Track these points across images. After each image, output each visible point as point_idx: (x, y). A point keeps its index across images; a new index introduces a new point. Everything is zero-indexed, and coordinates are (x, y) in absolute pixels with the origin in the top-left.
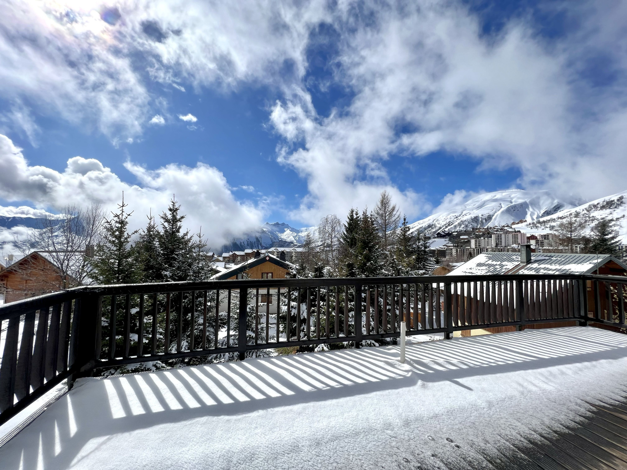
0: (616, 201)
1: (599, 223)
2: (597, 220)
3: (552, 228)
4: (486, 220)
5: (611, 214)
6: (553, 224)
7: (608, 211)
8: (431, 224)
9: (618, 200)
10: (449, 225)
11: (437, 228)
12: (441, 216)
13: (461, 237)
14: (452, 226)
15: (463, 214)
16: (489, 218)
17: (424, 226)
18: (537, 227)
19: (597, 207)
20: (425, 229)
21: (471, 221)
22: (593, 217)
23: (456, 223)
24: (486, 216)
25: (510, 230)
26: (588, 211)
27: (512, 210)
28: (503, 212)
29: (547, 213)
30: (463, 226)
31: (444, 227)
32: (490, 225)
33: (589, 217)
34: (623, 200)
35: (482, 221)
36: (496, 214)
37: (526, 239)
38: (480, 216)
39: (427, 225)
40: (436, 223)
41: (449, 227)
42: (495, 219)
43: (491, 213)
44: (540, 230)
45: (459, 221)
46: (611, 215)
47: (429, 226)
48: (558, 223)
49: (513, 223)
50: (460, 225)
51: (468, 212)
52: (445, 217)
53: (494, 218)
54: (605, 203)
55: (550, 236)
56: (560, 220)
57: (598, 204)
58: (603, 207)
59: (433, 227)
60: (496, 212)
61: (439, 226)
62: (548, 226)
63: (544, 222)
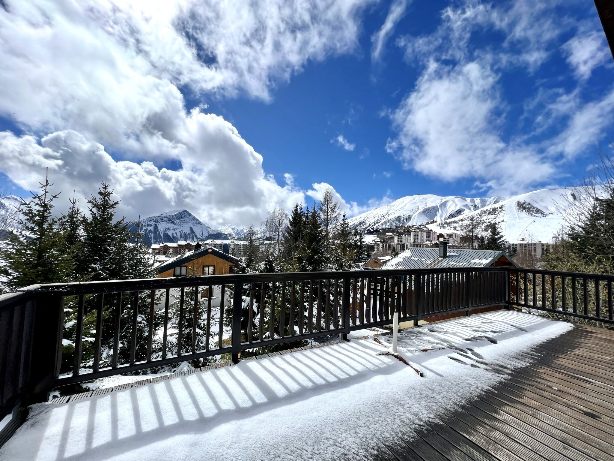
0: (498, 208)
1: (487, 225)
2: (486, 223)
3: (455, 228)
4: (406, 220)
5: (495, 218)
6: (456, 225)
7: (493, 216)
8: (362, 221)
9: (500, 208)
10: (377, 223)
11: (367, 225)
12: (371, 215)
13: (387, 234)
14: (380, 224)
15: (389, 213)
16: (409, 218)
17: (356, 223)
18: (444, 227)
19: (486, 213)
20: (357, 226)
21: (395, 220)
22: (483, 220)
23: (383, 221)
24: (406, 216)
25: (424, 229)
26: (480, 216)
27: (427, 212)
28: (420, 213)
29: (452, 216)
30: (388, 224)
31: (373, 224)
32: (410, 224)
33: (481, 221)
34: (503, 208)
35: (403, 221)
36: (414, 215)
37: (436, 236)
38: (402, 216)
39: (359, 222)
40: (367, 221)
41: (377, 225)
42: (414, 219)
43: (411, 214)
44: (447, 229)
45: (385, 220)
46: (495, 219)
47: (360, 223)
48: (460, 224)
49: (427, 223)
50: (385, 223)
51: (393, 212)
52: (374, 216)
53: (412, 218)
54: (491, 210)
55: (454, 235)
56: (461, 222)
57: (487, 210)
58: (490, 213)
59: (364, 224)
60: (414, 213)
61: (369, 223)
62: (452, 227)
63: (450, 223)
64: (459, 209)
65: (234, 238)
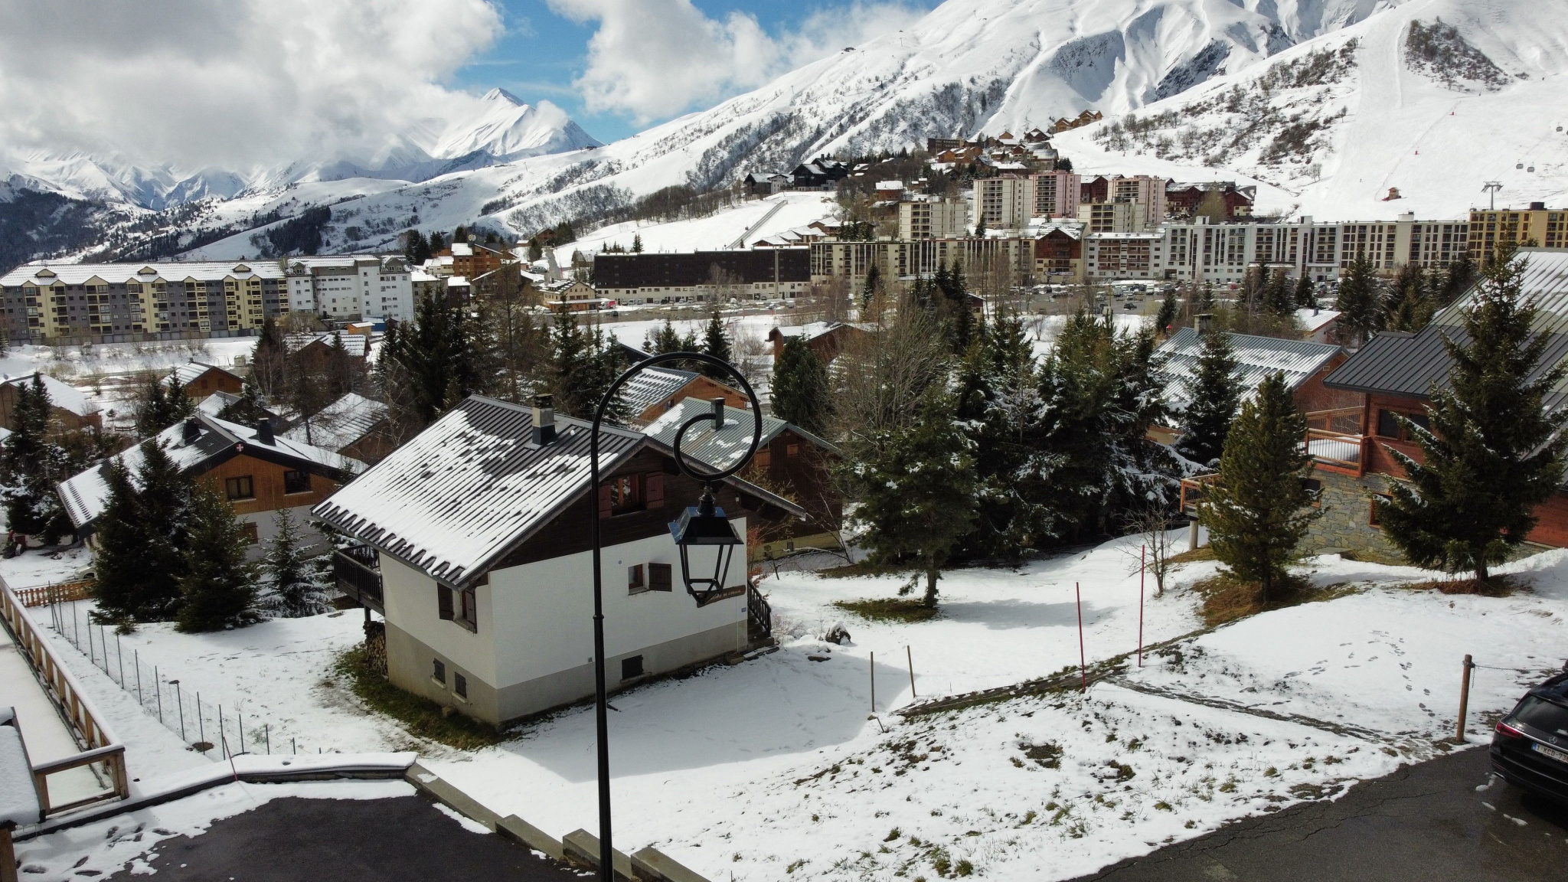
0: (1337, 54)
1: (1285, 133)
2: (1283, 123)
3: (1164, 147)
4: (984, 103)
5: (1319, 101)
6: (1168, 133)
7: (1311, 91)
8: (786, 113)
9: (1343, 53)
10: (852, 120)
11: (807, 134)
12: (823, 80)
13: (881, 186)
14: (864, 125)
15: (907, 72)
16: (993, 96)
17: (755, 125)
18: (1122, 145)
19: (1291, 76)
20: (761, 136)
21: (933, 103)
22: (1274, 109)
23: (878, 114)
24: (983, 85)
25: (1041, 154)
26: (1266, 88)
27: (1073, 62)
28: (1040, 71)
29: (1179, 80)
30: (903, 125)
31: (834, 129)
32: (992, 127)
33: (1266, 112)
34: (1355, 53)
35: (969, 106)
36: (1019, 77)
37: (1078, 189)
38: (966, 84)
39: (768, 121)
40: (805, 113)
41: (853, 131)
42: (1015, 98)
43: (1003, 74)
44: (1131, 153)
45: (889, 104)
46: (1318, 105)
47: (775, 122)
48: (1183, 129)
49: (1061, 126)
50: (890, 119)
51: (925, 62)
52: (837, 85)
53: (1010, 92)
54: (1312, 60)
55: (1142, 184)
56: (1189, 119)
57: (1295, 62)
58: (1304, 78)
59: (792, 126)
60: (1019, 69)
61: (812, 123)
62: (1154, 141)
63: (1147, 125)
64: (1210, 47)
65: (126, 218)
